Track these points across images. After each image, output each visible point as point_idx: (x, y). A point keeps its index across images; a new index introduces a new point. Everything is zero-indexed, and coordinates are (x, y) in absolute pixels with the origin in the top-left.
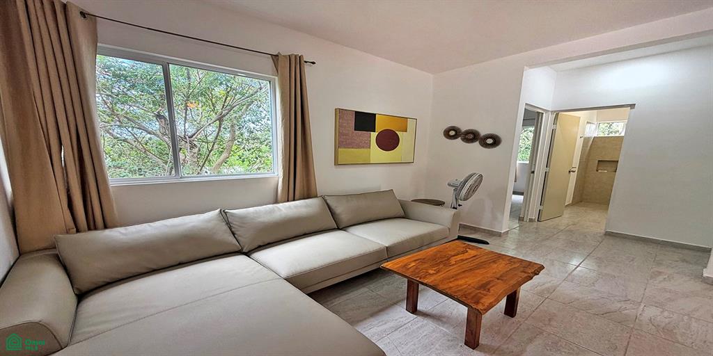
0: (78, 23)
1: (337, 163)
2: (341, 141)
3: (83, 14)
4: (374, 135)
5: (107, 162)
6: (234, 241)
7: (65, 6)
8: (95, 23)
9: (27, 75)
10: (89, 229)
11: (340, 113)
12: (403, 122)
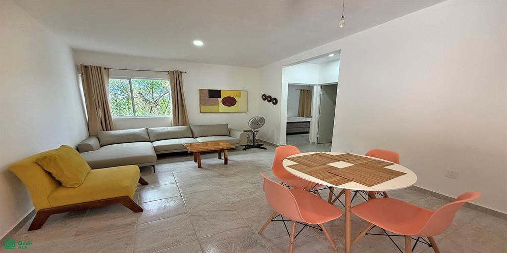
0: (104, 71)
1: (201, 112)
2: (202, 103)
3: (105, 69)
4: (220, 100)
5: (111, 111)
6: (148, 137)
7: (100, 67)
8: (108, 70)
9: (91, 87)
10: (107, 130)
11: (201, 91)
12: (239, 93)
